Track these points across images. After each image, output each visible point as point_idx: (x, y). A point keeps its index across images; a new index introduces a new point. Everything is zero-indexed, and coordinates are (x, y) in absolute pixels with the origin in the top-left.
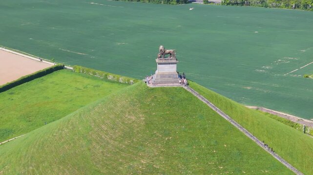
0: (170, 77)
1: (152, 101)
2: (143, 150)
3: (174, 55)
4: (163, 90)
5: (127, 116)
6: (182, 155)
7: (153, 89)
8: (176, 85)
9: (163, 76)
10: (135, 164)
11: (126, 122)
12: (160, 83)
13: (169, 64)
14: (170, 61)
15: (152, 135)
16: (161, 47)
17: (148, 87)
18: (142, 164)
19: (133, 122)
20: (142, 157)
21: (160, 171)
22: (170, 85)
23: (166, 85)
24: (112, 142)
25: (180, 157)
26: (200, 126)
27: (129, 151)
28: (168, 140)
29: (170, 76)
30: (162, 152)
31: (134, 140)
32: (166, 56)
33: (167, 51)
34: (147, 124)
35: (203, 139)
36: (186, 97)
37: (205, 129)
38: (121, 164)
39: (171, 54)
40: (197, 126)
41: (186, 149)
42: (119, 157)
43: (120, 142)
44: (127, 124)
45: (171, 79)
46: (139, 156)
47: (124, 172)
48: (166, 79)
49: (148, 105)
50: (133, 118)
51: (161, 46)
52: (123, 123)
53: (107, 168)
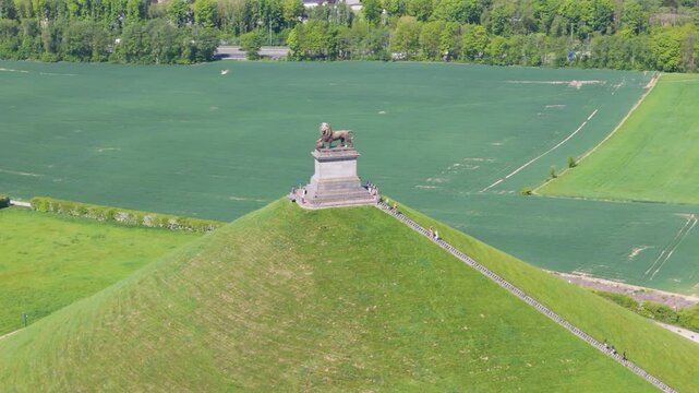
0: (344, 187)
1: (320, 236)
2: (324, 334)
3: (349, 141)
4: (335, 212)
5: (272, 270)
6: (405, 339)
7: (314, 214)
8: (359, 203)
9: (330, 185)
10: (314, 365)
11: (274, 284)
12: (325, 201)
13: (342, 159)
14: (343, 155)
15: (336, 305)
16: (324, 126)
17: (303, 211)
18: (329, 363)
19: (289, 282)
20: (326, 350)
21: (369, 374)
22: (349, 203)
23: (339, 204)
24: (253, 326)
25: (403, 344)
26: (427, 279)
27: (297, 341)
28: (372, 311)
29: (344, 184)
30: (364, 336)
31: (301, 317)
32: (334, 143)
33: (337, 133)
34: (320, 283)
35: (438, 304)
36: (385, 225)
37: (437, 286)
38: (283, 366)
39: (343, 139)
40: (421, 282)
41: (411, 328)
42: (275, 353)
43: (270, 325)
44: (277, 287)
45: (347, 191)
46: (319, 348)
47: (295, 383)
48: (338, 191)
49: (314, 246)
50: (288, 274)
51: (324, 124)
52: (267, 284)
53: (255, 378)
